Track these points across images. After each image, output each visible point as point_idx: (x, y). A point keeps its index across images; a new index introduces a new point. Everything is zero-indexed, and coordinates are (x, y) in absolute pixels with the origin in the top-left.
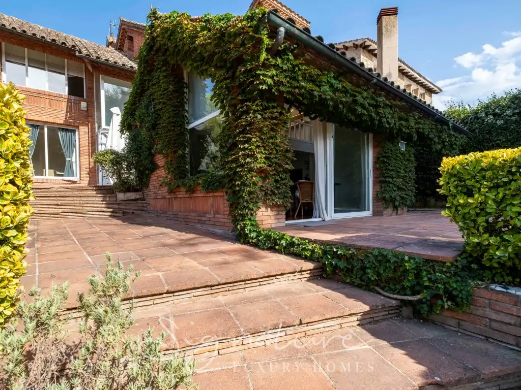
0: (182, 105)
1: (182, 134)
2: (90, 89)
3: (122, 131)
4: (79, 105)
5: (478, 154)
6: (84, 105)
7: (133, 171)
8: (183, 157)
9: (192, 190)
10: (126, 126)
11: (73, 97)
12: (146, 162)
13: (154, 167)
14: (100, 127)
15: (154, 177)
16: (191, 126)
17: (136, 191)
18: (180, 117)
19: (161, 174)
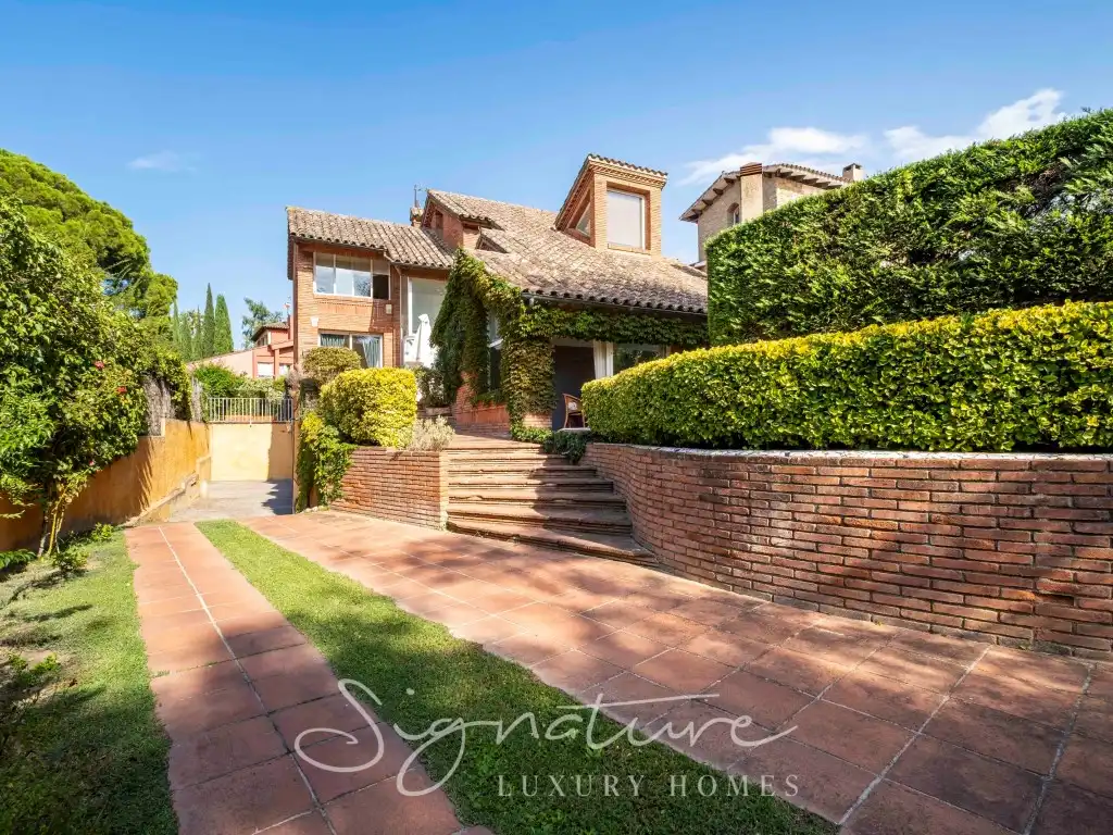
0: (484, 327)
1: (483, 353)
2: (396, 289)
3: (431, 346)
4: (384, 308)
5: (589, 383)
6: (389, 308)
7: (442, 386)
8: (485, 373)
9: (488, 403)
10: (436, 339)
11: (378, 300)
12: (453, 378)
13: (460, 382)
14: (405, 334)
15: (460, 393)
16: (492, 345)
17: (444, 406)
18: (482, 340)
19: (465, 391)
